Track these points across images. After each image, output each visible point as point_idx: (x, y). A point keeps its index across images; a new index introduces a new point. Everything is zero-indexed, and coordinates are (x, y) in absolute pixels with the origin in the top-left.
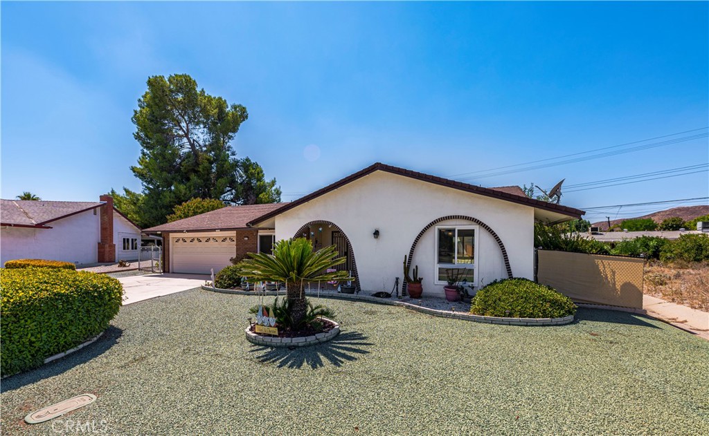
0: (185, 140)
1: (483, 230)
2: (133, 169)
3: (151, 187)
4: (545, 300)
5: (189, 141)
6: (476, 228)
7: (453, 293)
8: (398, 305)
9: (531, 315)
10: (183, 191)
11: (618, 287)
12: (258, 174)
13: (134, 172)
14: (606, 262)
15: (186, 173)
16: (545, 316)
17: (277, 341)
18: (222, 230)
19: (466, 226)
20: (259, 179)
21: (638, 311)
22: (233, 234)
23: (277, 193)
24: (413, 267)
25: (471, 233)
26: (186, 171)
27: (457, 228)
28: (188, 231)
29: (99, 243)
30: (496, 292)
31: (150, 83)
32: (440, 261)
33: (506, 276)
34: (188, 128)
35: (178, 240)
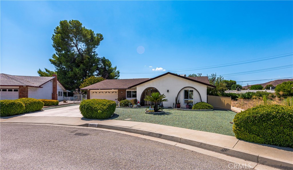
0: (75, 48)
1: (195, 90)
2: (50, 60)
3: (58, 68)
4: (207, 106)
5: (77, 49)
6: (194, 90)
7: (188, 106)
8: (175, 109)
9: (204, 109)
10: (78, 71)
11: (226, 104)
12: (109, 64)
13: (51, 61)
14: (223, 98)
15: (77, 63)
16: (206, 109)
17: (155, 113)
18: (114, 89)
19: (191, 89)
20: (110, 67)
21: (230, 110)
22: (117, 90)
23: (118, 73)
24: (178, 100)
25: (192, 91)
26: (78, 62)
27: (189, 90)
28: (101, 89)
29: (52, 94)
30: (197, 105)
31: (61, 23)
32: (185, 98)
33: (200, 101)
34: (77, 43)
35: (93, 92)
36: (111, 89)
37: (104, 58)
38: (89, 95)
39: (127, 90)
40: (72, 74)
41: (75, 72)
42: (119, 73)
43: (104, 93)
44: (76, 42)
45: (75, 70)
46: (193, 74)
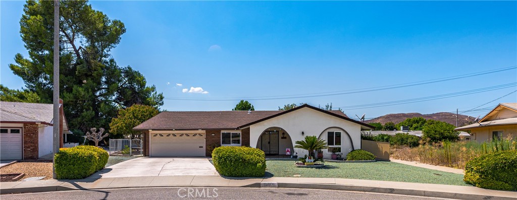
1: (344, 133)
2: (11, 67)
3: (32, 84)
5: (74, 47)
6: (341, 132)
7: (334, 156)
11: (383, 153)
12: (142, 81)
14: (380, 144)
15: (79, 77)
17: (315, 166)
21: (388, 160)
22: (204, 131)
23: (160, 98)
25: (340, 134)
27: (335, 131)
32: (329, 144)
34: (74, 36)
35: (156, 135)
36: (198, 129)
37: (129, 68)
38: (147, 139)
39: (222, 132)
40: (69, 98)
41: (78, 94)
42: (162, 98)
43: (178, 136)
44: (71, 34)
45: (76, 90)
46: (292, 104)
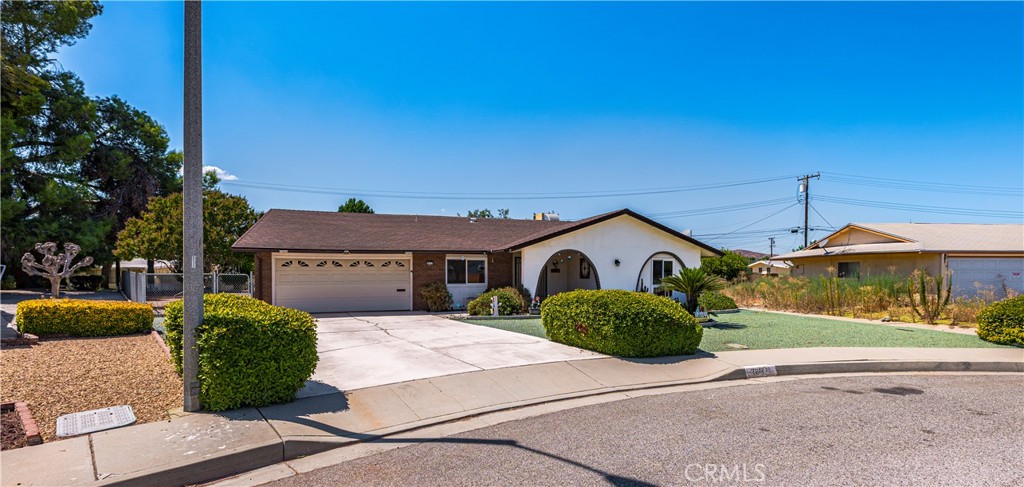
1: (677, 262)
6: (673, 260)
19: (668, 259)
22: (409, 257)
25: (670, 263)
27: (664, 259)
32: (654, 283)
35: (287, 264)
39: (449, 257)
43: (344, 266)
